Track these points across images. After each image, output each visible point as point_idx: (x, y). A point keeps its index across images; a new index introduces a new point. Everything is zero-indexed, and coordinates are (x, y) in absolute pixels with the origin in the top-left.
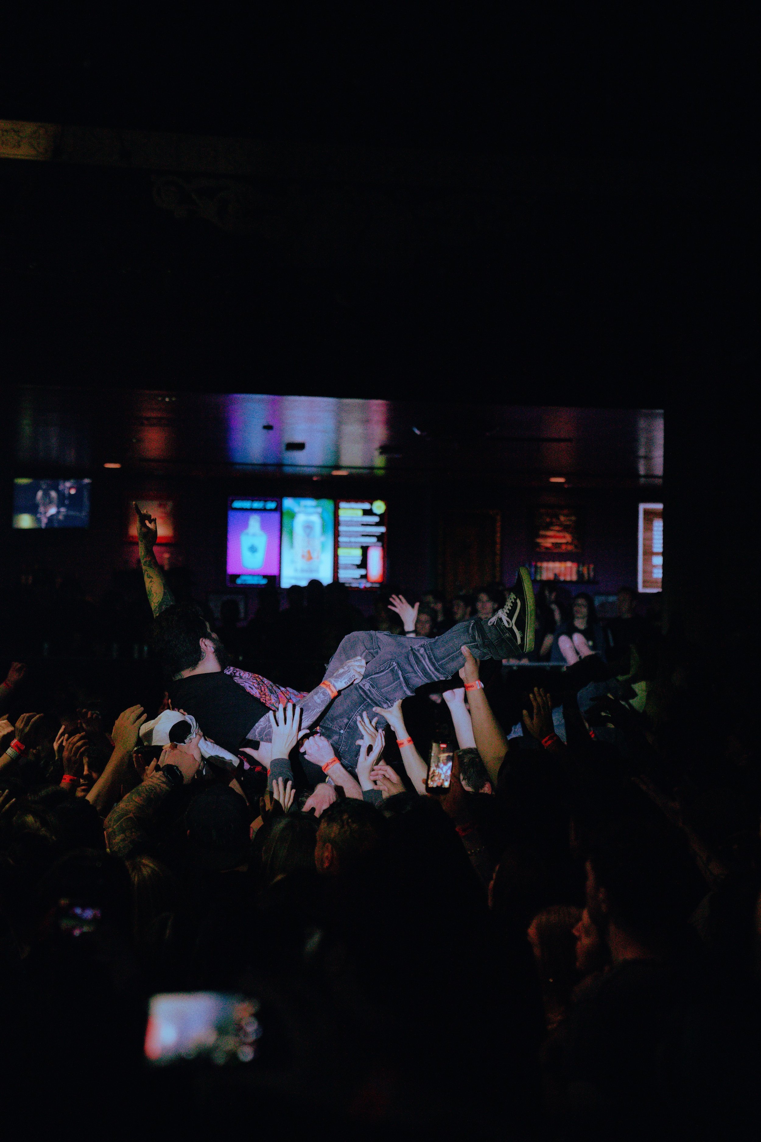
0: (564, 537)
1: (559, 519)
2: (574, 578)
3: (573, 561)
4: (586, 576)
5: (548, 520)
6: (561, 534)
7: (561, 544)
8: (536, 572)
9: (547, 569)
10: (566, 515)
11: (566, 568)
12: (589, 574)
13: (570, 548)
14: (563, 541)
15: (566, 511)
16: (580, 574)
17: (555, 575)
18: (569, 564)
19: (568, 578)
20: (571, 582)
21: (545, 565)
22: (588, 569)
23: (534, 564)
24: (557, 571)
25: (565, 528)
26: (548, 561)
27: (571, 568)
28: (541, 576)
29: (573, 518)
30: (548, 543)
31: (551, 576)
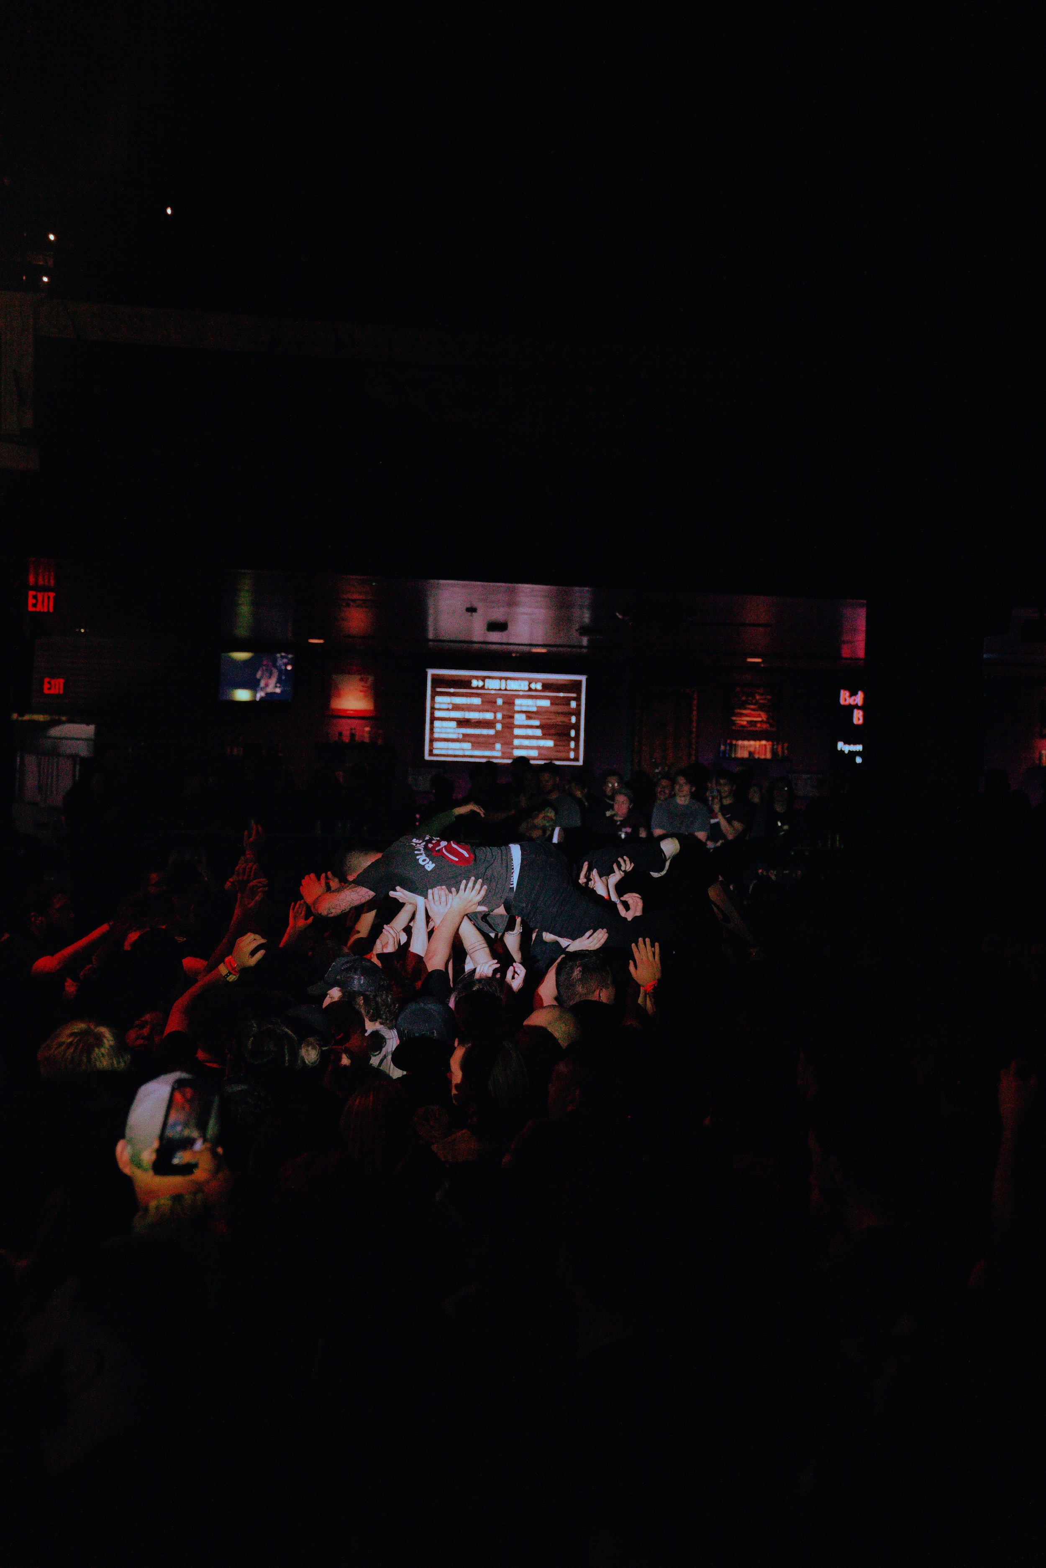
0: (759, 716)
1: (754, 697)
2: (769, 756)
3: (767, 740)
4: (780, 753)
5: (744, 698)
6: (758, 713)
7: (756, 722)
8: (731, 750)
9: (743, 747)
10: (761, 694)
11: (760, 746)
12: (783, 752)
13: (764, 726)
14: (760, 719)
15: (761, 691)
16: (774, 752)
17: (750, 753)
18: (764, 742)
19: (763, 757)
20: (765, 760)
21: (740, 742)
22: (783, 748)
23: (728, 741)
24: (752, 749)
25: (761, 707)
26: (744, 739)
27: (765, 746)
28: (735, 753)
29: (769, 697)
30: (744, 721)
31: (745, 755)
